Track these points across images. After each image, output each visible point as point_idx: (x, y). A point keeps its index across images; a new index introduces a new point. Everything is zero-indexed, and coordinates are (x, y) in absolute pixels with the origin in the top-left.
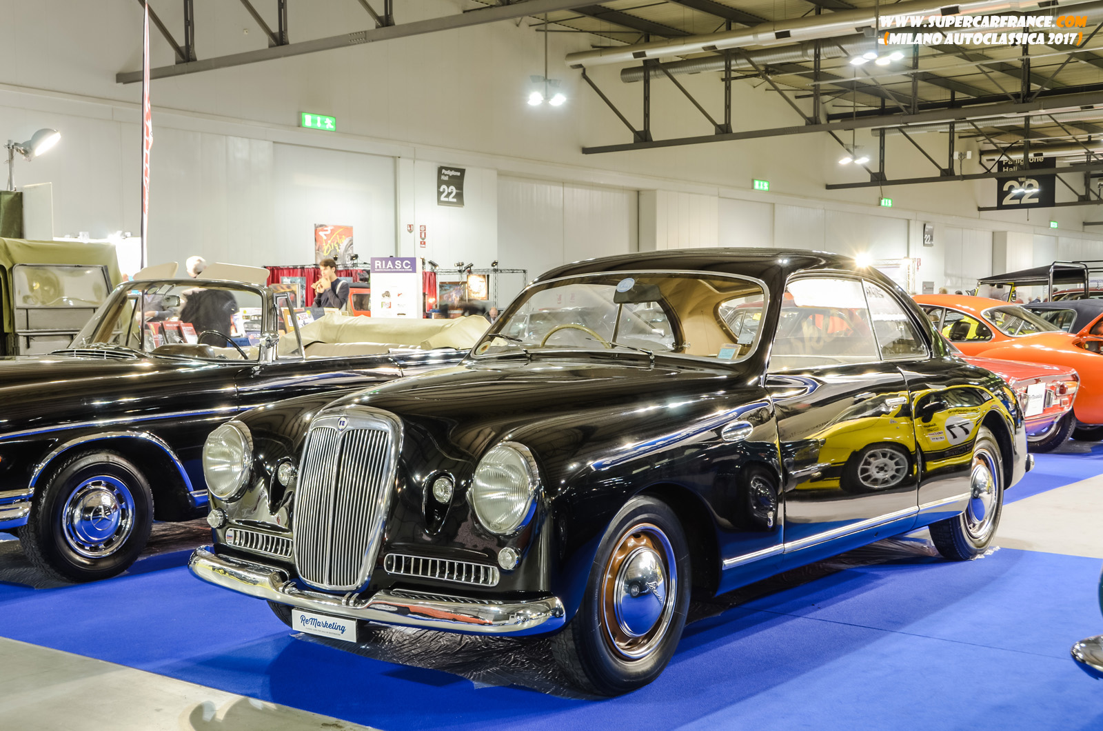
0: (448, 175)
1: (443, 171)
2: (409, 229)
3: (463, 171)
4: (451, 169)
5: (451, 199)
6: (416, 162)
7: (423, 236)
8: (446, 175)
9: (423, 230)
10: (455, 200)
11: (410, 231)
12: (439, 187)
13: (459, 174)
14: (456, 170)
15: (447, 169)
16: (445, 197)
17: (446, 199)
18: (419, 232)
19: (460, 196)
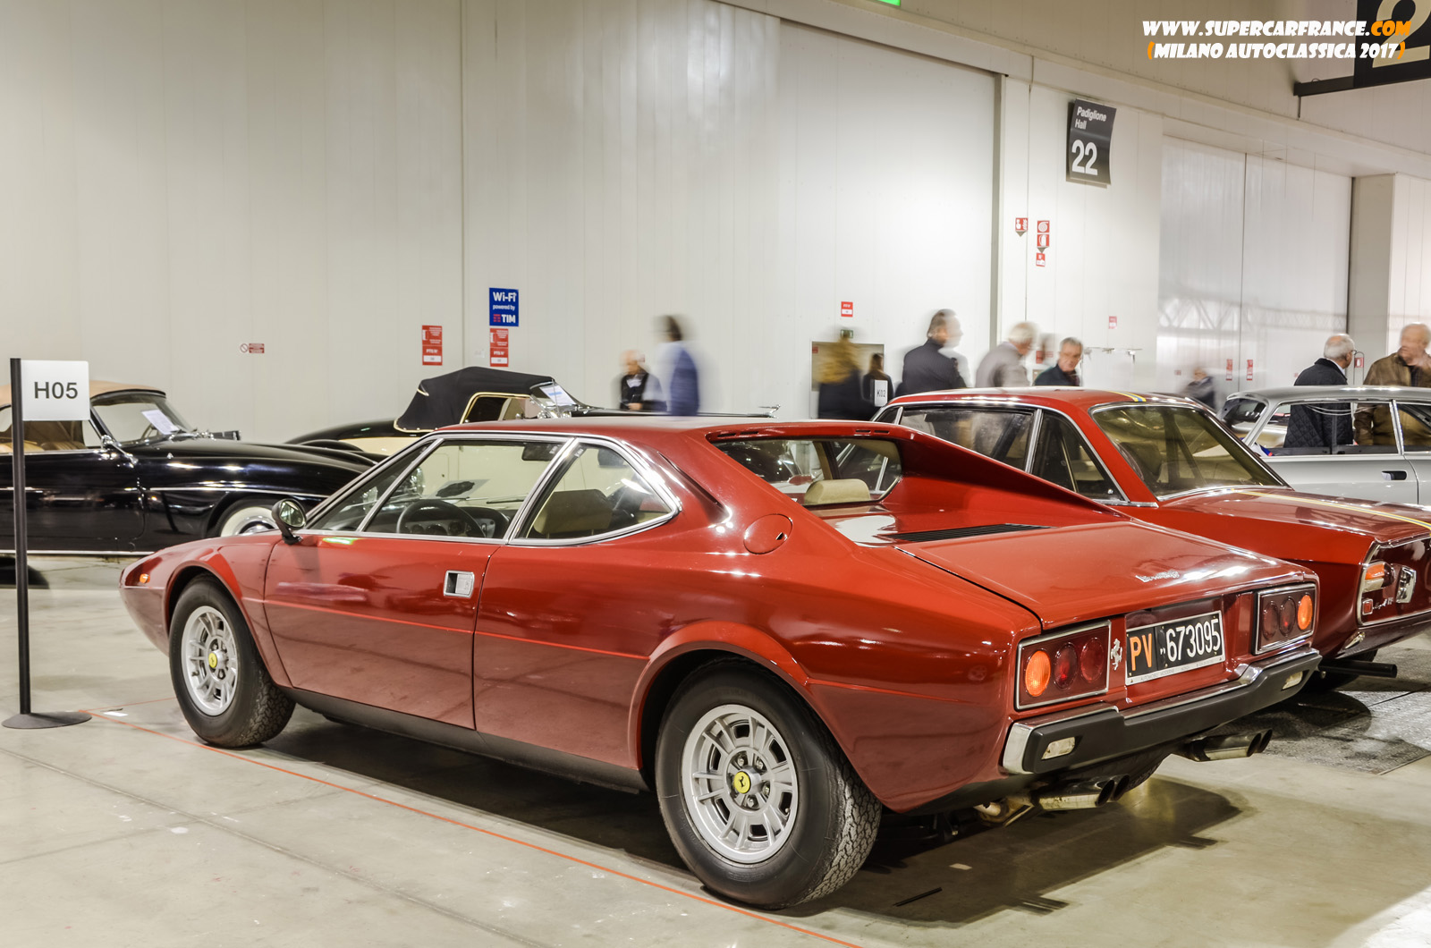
0: (1087, 119)
1: (1080, 110)
2: (1019, 226)
3: (1111, 113)
4: (1093, 107)
5: (1090, 170)
6: (1034, 88)
7: (1043, 243)
8: (1083, 119)
9: (1044, 230)
10: (1095, 172)
11: (1021, 232)
12: (1069, 145)
13: (1103, 118)
14: (1101, 109)
15: (1086, 106)
16: (1080, 164)
17: (1081, 170)
18: (1036, 233)
19: (1103, 162)
